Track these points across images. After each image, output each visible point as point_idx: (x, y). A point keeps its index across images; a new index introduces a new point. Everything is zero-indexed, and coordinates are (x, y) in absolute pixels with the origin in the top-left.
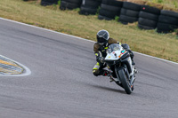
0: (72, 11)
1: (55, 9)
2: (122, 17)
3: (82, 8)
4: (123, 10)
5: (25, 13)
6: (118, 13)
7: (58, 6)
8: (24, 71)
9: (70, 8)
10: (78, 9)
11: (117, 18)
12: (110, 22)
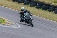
0: (34, 7)
1: (28, 6)
2: (50, 9)
3: (37, 6)
4: (50, 7)
5: (19, 7)
6: (48, 8)
7: (29, 5)
8: (18, 26)
9: (33, 6)
10: (36, 7)
11: (48, 10)
12: (45, 11)
